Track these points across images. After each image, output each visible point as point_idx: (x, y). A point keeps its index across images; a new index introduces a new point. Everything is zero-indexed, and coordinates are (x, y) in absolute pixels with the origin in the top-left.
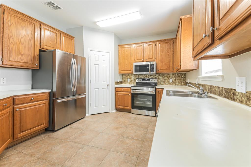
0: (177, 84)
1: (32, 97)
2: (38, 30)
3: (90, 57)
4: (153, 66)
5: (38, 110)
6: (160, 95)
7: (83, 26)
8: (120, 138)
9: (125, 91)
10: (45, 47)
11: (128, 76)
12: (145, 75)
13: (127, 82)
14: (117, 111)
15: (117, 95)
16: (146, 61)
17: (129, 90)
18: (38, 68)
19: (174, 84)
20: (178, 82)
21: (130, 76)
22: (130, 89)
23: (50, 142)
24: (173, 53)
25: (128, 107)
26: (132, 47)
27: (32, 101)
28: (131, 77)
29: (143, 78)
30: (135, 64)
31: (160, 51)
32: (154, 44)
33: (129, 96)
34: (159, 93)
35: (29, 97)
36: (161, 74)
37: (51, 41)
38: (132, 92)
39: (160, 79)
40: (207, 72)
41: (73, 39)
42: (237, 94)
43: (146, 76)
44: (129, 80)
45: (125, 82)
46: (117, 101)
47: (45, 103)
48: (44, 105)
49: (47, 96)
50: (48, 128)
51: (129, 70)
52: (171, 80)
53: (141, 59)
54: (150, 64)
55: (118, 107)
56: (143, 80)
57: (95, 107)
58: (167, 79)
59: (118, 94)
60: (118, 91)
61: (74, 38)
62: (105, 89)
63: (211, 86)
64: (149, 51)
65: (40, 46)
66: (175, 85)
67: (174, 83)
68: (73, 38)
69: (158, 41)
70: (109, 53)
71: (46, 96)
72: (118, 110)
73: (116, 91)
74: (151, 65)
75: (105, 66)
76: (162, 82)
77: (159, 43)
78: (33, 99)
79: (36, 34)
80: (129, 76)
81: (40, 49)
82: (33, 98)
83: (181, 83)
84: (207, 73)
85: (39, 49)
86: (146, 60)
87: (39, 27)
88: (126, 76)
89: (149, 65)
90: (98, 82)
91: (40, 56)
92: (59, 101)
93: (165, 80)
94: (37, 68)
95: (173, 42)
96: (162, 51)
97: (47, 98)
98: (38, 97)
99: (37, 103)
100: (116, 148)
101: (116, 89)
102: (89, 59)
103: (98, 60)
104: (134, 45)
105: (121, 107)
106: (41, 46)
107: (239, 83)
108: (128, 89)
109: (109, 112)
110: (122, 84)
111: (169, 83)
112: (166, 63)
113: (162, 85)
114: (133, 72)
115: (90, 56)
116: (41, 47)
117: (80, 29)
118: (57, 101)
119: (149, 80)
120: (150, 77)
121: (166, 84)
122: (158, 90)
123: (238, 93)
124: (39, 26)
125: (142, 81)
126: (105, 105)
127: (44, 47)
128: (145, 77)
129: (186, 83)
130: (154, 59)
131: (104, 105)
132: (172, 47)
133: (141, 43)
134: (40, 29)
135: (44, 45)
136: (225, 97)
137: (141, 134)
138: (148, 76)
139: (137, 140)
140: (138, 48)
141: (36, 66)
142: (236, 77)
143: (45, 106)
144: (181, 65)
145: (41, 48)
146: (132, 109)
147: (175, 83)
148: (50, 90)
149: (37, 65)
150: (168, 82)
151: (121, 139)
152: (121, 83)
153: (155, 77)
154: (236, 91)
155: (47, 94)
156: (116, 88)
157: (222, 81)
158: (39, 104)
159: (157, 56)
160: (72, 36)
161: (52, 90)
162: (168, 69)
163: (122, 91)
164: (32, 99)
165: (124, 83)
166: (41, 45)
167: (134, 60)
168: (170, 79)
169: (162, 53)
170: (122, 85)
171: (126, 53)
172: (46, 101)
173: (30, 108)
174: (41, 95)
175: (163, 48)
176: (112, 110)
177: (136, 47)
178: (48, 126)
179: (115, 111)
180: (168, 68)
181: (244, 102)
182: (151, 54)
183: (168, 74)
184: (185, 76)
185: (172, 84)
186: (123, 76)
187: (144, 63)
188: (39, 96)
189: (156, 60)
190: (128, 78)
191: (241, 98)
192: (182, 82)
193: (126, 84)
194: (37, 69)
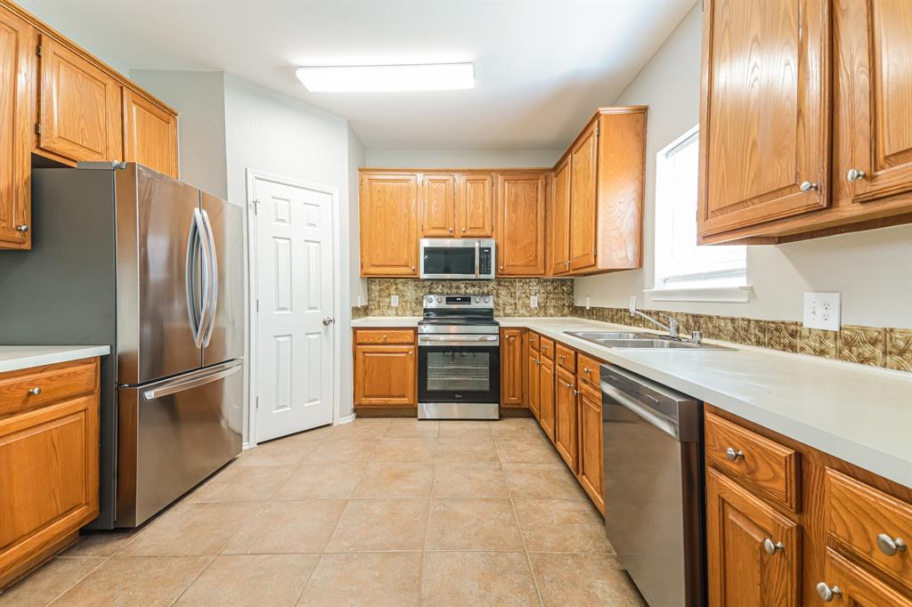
0: (551, 311)
1: (32, 384)
2: (28, 62)
3: (253, 204)
4: (487, 253)
5: (55, 441)
6: (512, 347)
7: (222, 72)
8: (432, 508)
9: (392, 341)
10: (61, 147)
11: (394, 287)
12: (454, 284)
13: (389, 306)
14: (357, 417)
15: (360, 356)
16: (463, 237)
17: (409, 337)
18: (27, 246)
19: (542, 313)
20: (555, 307)
21: (400, 287)
22: (412, 331)
23: (140, 576)
24: (546, 217)
25: (404, 397)
26: (413, 182)
27: (30, 403)
28: (405, 288)
29: (447, 294)
30: (426, 243)
31: (508, 205)
32: (489, 178)
33: (408, 358)
34: (510, 344)
35: (19, 386)
36: (505, 282)
37: (83, 121)
38: (420, 344)
39: (502, 297)
40: (667, 277)
41: (172, 121)
42: (805, 333)
43: (458, 288)
44: (395, 300)
45: (379, 308)
46: (360, 379)
47: (85, 410)
48: (80, 421)
49: (93, 374)
50: (96, 519)
51: (403, 263)
52: (534, 302)
53: (445, 228)
54: (477, 245)
55: (366, 401)
56: (449, 300)
57: (274, 412)
58: (524, 295)
59: (363, 352)
60: (365, 341)
61: (176, 115)
62: (316, 336)
63: (694, 316)
64: (474, 202)
65: (35, 136)
66: (546, 315)
67: (543, 309)
68: (173, 114)
69: (503, 172)
70: (331, 194)
71: (89, 375)
72: (361, 412)
73: (356, 343)
74: (480, 248)
75: (316, 244)
76: (508, 308)
77: (505, 180)
78: (40, 391)
79: (21, 79)
80: (396, 284)
81: (38, 152)
82: (36, 390)
83: (560, 311)
84: (667, 279)
85: (32, 154)
86: (464, 232)
87: (34, 50)
88: (383, 287)
89: (474, 249)
90: (289, 308)
91: (35, 185)
92: (150, 395)
93: (517, 301)
94: (24, 243)
95: (544, 181)
96: (514, 206)
97: (91, 387)
98: (56, 384)
99: (52, 413)
100: (438, 539)
101: (355, 333)
102: (251, 212)
103: (288, 221)
104: (420, 176)
105: (375, 401)
106: (38, 141)
107: (814, 308)
108: (403, 334)
109: (328, 425)
110: (367, 315)
111: (528, 309)
112: (525, 247)
113: (508, 315)
114: (416, 271)
115: (255, 203)
116: (42, 146)
117: (211, 82)
118: (142, 396)
119: (466, 300)
120: (470, 290)
121: (521, 312)
122: (506, 331)
123: (810, 333)
124: (33, 43)
125: (444, 305)
126: (316, 400)
127: (52, 145)
128: (454, 291)
129: (578, 311)
130: (488, 231)
131: (310, 401)
132: (543, 197)
133: (447, 171)
134: (35, 58)
135: (56, 134)
136: (759, 343)
137: (490, 480)
138: (462, 286)
139: (487, 500)
140: (435, 186)
141: (18, 235)
142: (806, 294)
143: (83, 423)
144: (595, 256)
145: (42, 149)
146: (419, 405)
147: (546, 310)
148: (105, 350)
149: (26, 230)
150: (527, 306)
151: (438, 508)
152: (365, 311)
153: (485, 291)
154: (804, 326)
155: (94, 365)
156: (355, 329)
157: (748, 302)
158: (61, 415)
159: (497, 220)
160: (169, 105)
161: (114, 347)
162: (531, 263)
163: (380, 341)
164: (30, 394)
165: (377, 312)
166: (38, 135)
167: (420, 229)
168: (532, 297)
169: (515, 211)
170: (370, 318)
171: (392, 202)
172: (90, 397)
173: (23, 436)
174: (69, 374)
175: (517, 196)
176: (341, 416)
177: (426, 183)
178: (98, 513)
179: (351, 418)
180: (531, 261)
181: (833, 352)
182: (480, 211)
183: (526, 279)
184: (572, 288)
185: (535, 312)
186: (373, 287)
187: (458, 243)
188: (60, 376)
189: (497, 233)
190: (394, 292)
191: (821, 343)
192: (564, 305)
193: (383, 315)
194: (23, 247)
